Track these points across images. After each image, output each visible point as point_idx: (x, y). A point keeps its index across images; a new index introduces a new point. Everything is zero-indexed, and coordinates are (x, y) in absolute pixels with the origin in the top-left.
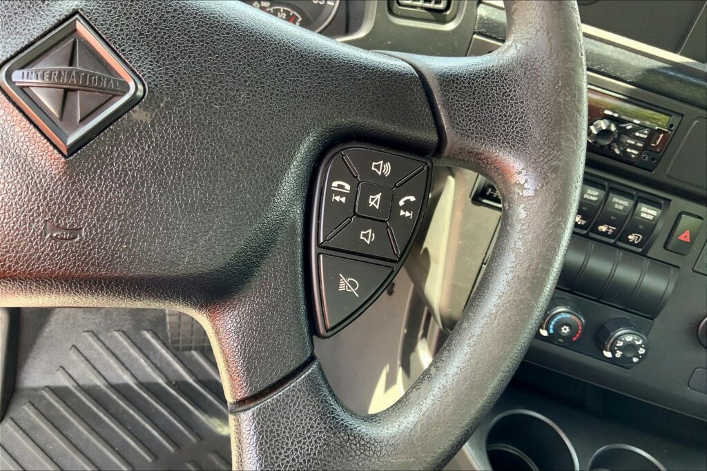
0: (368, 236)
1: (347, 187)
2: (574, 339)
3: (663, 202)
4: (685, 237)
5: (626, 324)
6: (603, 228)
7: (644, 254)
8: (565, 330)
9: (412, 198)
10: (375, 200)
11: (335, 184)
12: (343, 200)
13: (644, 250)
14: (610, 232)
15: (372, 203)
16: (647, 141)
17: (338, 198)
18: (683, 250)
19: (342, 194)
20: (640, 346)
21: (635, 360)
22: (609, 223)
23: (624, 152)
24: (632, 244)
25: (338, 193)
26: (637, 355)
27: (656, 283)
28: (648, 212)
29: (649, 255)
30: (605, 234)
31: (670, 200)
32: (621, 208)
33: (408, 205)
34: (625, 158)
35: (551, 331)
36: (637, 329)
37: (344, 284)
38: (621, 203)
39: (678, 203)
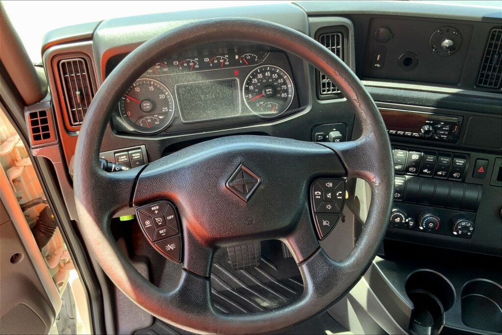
0: (329, 207)
1: (320, 193)
2: (436, 228)
3: (466, 155)
4: (481, 170)
5: (461, 217)
6: (440, 173)
7: (463, 182)
8: (431, 225)
9: (341, 192)
10: (329, 195)
11: (316, 193)
12: (319, 197)
13: (463, 180)
14: (444, 174)
15: (328, 197)
16: (450, 131)
17: (318, 197)
18: (482, 176)
19: (319, 196)
20: (470, 227)
21: (469, 234)
22: (442, 170)
23: (440, 137)
24: (456, 178)
25: (317, 196)
26: (470, 231)
27: (472, 194)
28: (460, 162)
29: (466, 182)
30: (441, 175)
31: (470, 154)
32: (446, 162)
33: (340, 195)
34: (441, 139)
35: (424, 227)
36: (467, 218)
37: (325, 223)
38: (445, 160)
39: (474, 155)
